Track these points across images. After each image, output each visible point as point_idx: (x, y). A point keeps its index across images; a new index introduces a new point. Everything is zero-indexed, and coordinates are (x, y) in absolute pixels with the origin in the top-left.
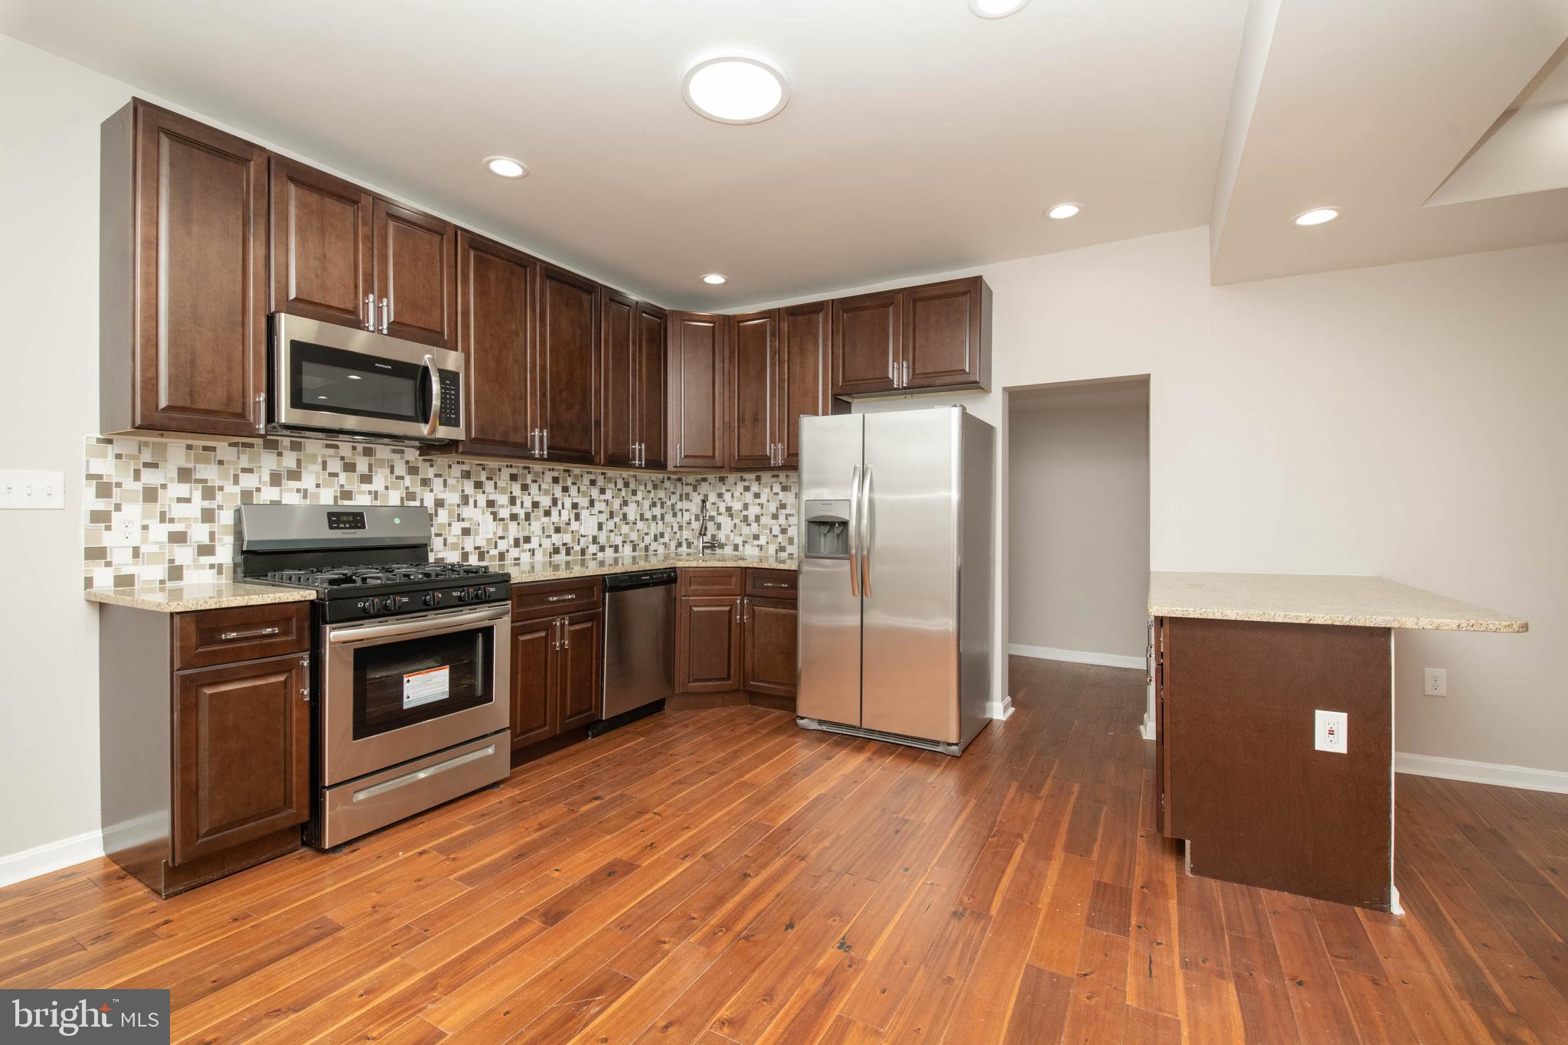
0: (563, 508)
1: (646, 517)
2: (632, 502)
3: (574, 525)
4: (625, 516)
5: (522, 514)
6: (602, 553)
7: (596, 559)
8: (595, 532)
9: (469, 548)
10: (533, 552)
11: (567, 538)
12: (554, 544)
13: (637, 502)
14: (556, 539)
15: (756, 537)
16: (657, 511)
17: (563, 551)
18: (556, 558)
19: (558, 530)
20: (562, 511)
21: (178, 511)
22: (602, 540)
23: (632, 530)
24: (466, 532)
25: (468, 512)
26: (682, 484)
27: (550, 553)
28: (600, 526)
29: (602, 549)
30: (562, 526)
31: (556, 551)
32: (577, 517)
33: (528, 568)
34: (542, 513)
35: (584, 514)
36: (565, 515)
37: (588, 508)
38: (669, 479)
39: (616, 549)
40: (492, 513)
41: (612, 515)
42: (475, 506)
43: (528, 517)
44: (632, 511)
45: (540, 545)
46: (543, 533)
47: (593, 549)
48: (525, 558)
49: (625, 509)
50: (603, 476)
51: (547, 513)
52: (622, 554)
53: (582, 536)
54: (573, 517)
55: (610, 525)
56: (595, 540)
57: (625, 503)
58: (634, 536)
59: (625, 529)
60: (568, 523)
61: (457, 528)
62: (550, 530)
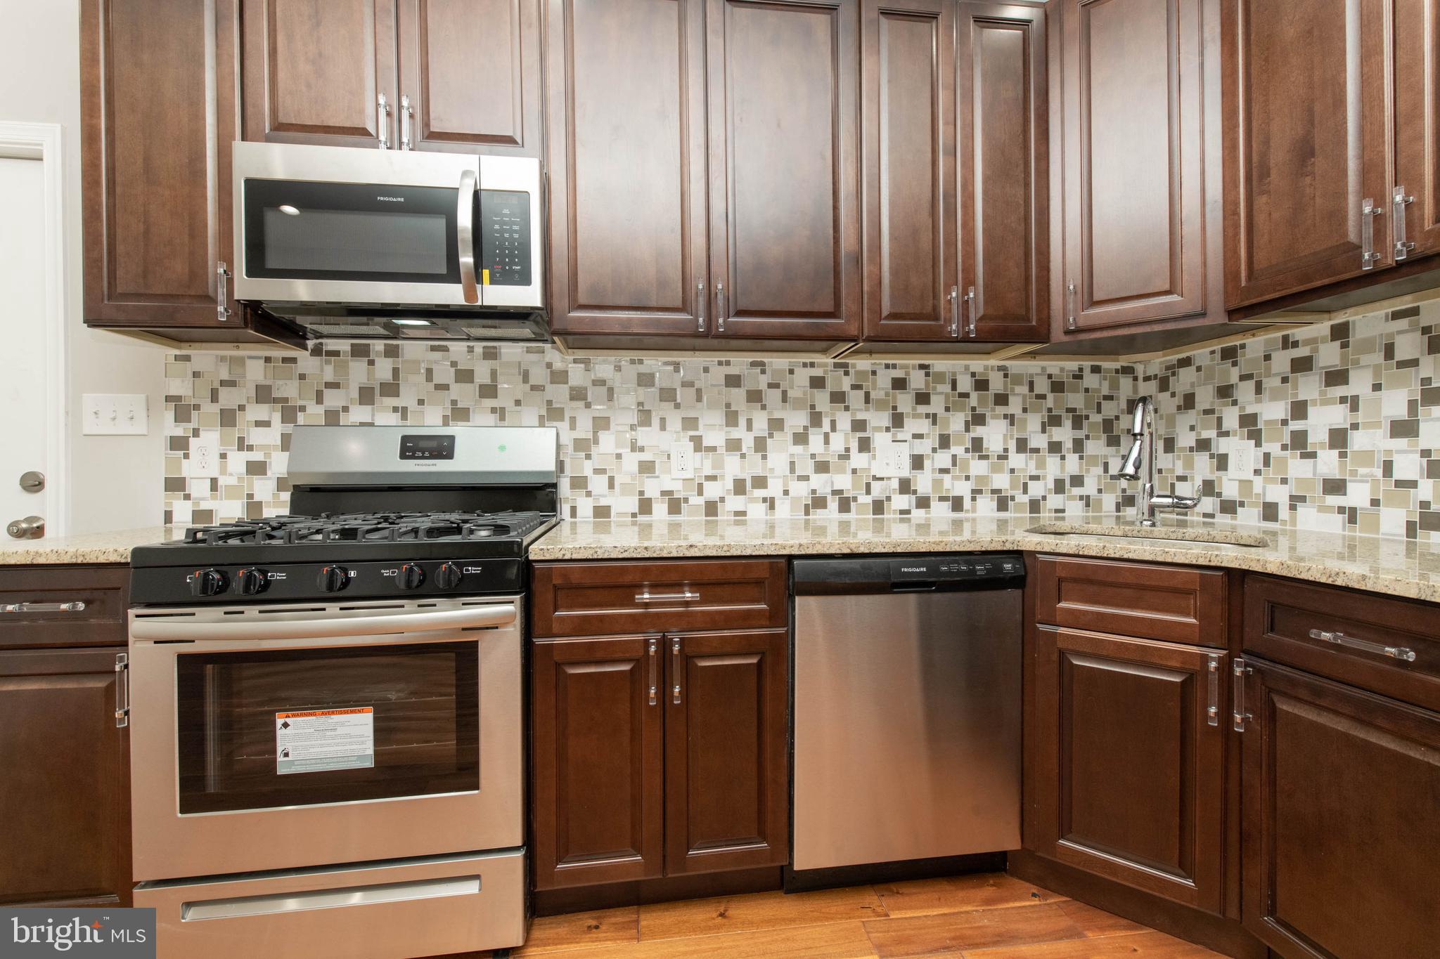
0: (834, 429)
1: (1033, 444)
2: (995, 417)
3: (858, 460)
4: (977, 445)
5: (748, 442)
6: (923, 511)
7: (909, 520)
8: (906, 472)
9: (653, 492)
10: (771, 503)
11: (843, 481)
12: (814, 492)
13: (1010, 418)
14: (820, 483)
15: (1335, 486)
16: (1064, 434)
17: (833, 504)
18: (818, 515)
19: (822, 467)
20: (832, 435)
21: (257, 436)
22: (923, 483)
23: (996, 470)
24: (647, 468)
25: (650, 436)
26: (1136, 379)
27: (807, 506)
28: (917, 462)
29: (923, 503)
30: (833, 460)
31: (819, 502)
32: (865, 445)
33: (762, 528)
34: (790, 438)
35: (881, 440)
36: (838, 442)
37: (888, 429)
38: (1096, 370)
39: (957, 504)
40: (692, 438)
41: (945, 442)
42: (663, 428)
43: (760, 445)
44: (995, 435)
45: (786, 493)
46: (792, 470)
47: (900, 502)
48: (757, 511)
49: (979, 431)
50: (923, 372)
51: (801, 439)
52: (970, 515)
53: (875, 478)
54: (854, 445)
55: (943, 459)
56: (905, 486)
57: (979, 420)
58: (1001, 481)
59: (978, 467)
60: (845, 456)
61: (631, 462)
62: (807, 467)
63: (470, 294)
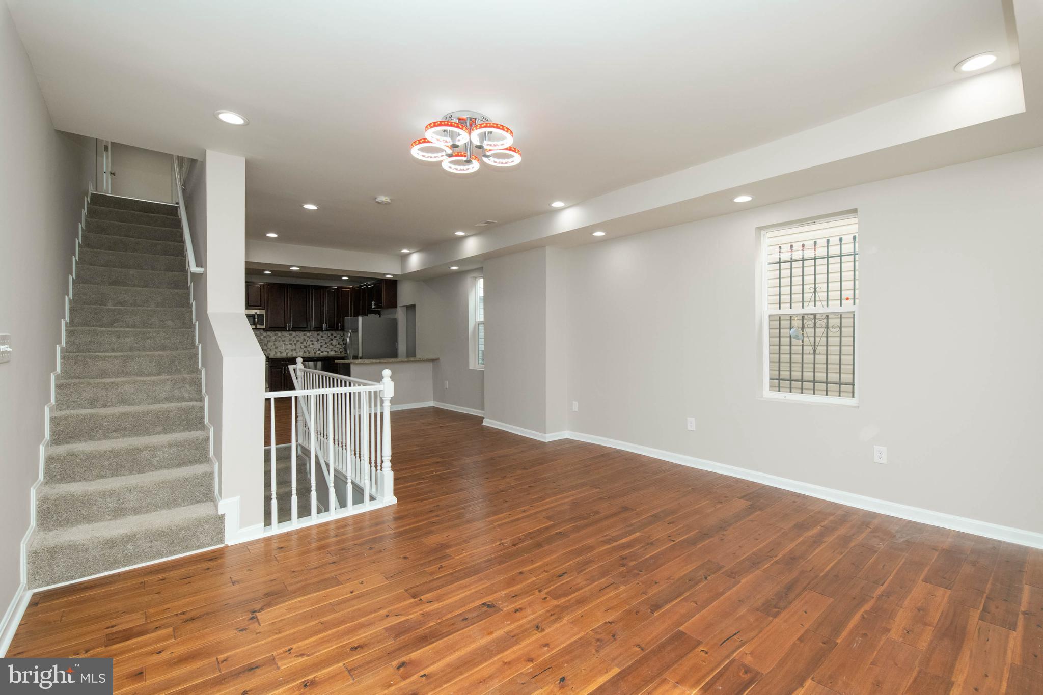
0: (308, 341)
3: (311, 346)
4: (331, 343)
5: (293, 343)
9: (277, 351)
13: (337, 340)
17: (307, 352)
19: (305, 347)
24: (276, 348)
25: (276, 343)
28: (321, 346)
32: (313, 344)
35: (315, 343)
39: (328, 352)
41: (326, 343)
43: (295, 344)
44: (334, 342)
47: (319, 352)
49: (331, 342)
51: (302, 343)
55: (326, 346)
56: (319, 350)
57: (332, 340)
58: (335, 349)
59: (331, 347)
60: (309, 346)
61: (274, 347)
62: (303, 347)
63: (256, 327)
